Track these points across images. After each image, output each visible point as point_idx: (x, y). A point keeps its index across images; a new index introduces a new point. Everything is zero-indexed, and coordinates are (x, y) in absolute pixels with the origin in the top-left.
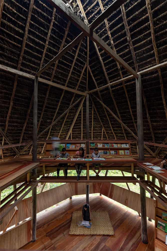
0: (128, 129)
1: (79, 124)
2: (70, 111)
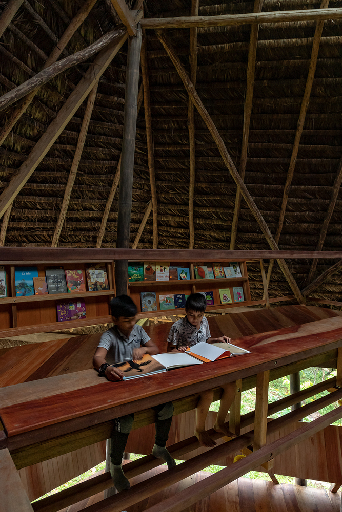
1: (58, 174)
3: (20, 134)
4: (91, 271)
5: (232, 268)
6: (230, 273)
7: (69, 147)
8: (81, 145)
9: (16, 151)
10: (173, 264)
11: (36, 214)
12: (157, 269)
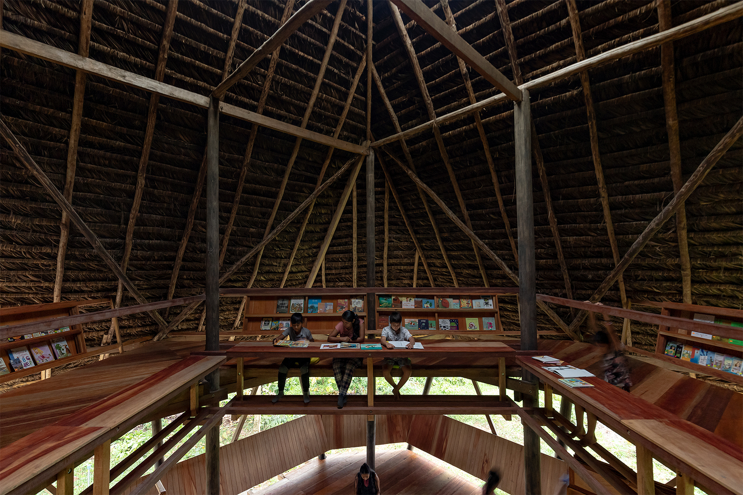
0: (492, 254)
1: (347, 240)
2: (317, 200)
3: (316, 223)
4: (353, 300)
5: (482, 301)
6: (479, 304)
7: (349, 224)
8: (355, 221)
9: (318, 232)
10: (417, 296)
11: (340, 264)
12: (404, 300)
